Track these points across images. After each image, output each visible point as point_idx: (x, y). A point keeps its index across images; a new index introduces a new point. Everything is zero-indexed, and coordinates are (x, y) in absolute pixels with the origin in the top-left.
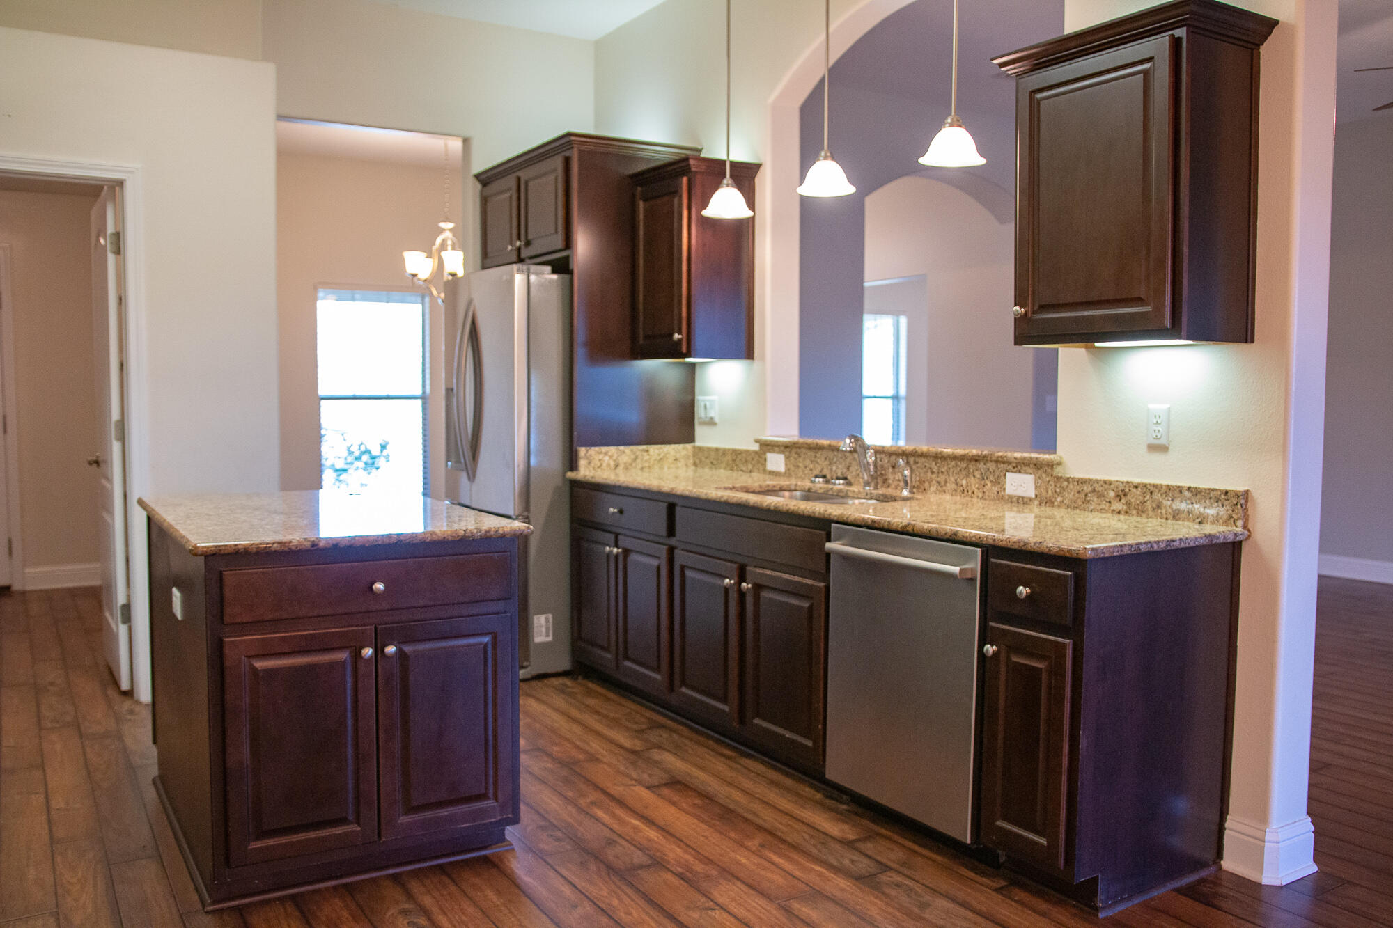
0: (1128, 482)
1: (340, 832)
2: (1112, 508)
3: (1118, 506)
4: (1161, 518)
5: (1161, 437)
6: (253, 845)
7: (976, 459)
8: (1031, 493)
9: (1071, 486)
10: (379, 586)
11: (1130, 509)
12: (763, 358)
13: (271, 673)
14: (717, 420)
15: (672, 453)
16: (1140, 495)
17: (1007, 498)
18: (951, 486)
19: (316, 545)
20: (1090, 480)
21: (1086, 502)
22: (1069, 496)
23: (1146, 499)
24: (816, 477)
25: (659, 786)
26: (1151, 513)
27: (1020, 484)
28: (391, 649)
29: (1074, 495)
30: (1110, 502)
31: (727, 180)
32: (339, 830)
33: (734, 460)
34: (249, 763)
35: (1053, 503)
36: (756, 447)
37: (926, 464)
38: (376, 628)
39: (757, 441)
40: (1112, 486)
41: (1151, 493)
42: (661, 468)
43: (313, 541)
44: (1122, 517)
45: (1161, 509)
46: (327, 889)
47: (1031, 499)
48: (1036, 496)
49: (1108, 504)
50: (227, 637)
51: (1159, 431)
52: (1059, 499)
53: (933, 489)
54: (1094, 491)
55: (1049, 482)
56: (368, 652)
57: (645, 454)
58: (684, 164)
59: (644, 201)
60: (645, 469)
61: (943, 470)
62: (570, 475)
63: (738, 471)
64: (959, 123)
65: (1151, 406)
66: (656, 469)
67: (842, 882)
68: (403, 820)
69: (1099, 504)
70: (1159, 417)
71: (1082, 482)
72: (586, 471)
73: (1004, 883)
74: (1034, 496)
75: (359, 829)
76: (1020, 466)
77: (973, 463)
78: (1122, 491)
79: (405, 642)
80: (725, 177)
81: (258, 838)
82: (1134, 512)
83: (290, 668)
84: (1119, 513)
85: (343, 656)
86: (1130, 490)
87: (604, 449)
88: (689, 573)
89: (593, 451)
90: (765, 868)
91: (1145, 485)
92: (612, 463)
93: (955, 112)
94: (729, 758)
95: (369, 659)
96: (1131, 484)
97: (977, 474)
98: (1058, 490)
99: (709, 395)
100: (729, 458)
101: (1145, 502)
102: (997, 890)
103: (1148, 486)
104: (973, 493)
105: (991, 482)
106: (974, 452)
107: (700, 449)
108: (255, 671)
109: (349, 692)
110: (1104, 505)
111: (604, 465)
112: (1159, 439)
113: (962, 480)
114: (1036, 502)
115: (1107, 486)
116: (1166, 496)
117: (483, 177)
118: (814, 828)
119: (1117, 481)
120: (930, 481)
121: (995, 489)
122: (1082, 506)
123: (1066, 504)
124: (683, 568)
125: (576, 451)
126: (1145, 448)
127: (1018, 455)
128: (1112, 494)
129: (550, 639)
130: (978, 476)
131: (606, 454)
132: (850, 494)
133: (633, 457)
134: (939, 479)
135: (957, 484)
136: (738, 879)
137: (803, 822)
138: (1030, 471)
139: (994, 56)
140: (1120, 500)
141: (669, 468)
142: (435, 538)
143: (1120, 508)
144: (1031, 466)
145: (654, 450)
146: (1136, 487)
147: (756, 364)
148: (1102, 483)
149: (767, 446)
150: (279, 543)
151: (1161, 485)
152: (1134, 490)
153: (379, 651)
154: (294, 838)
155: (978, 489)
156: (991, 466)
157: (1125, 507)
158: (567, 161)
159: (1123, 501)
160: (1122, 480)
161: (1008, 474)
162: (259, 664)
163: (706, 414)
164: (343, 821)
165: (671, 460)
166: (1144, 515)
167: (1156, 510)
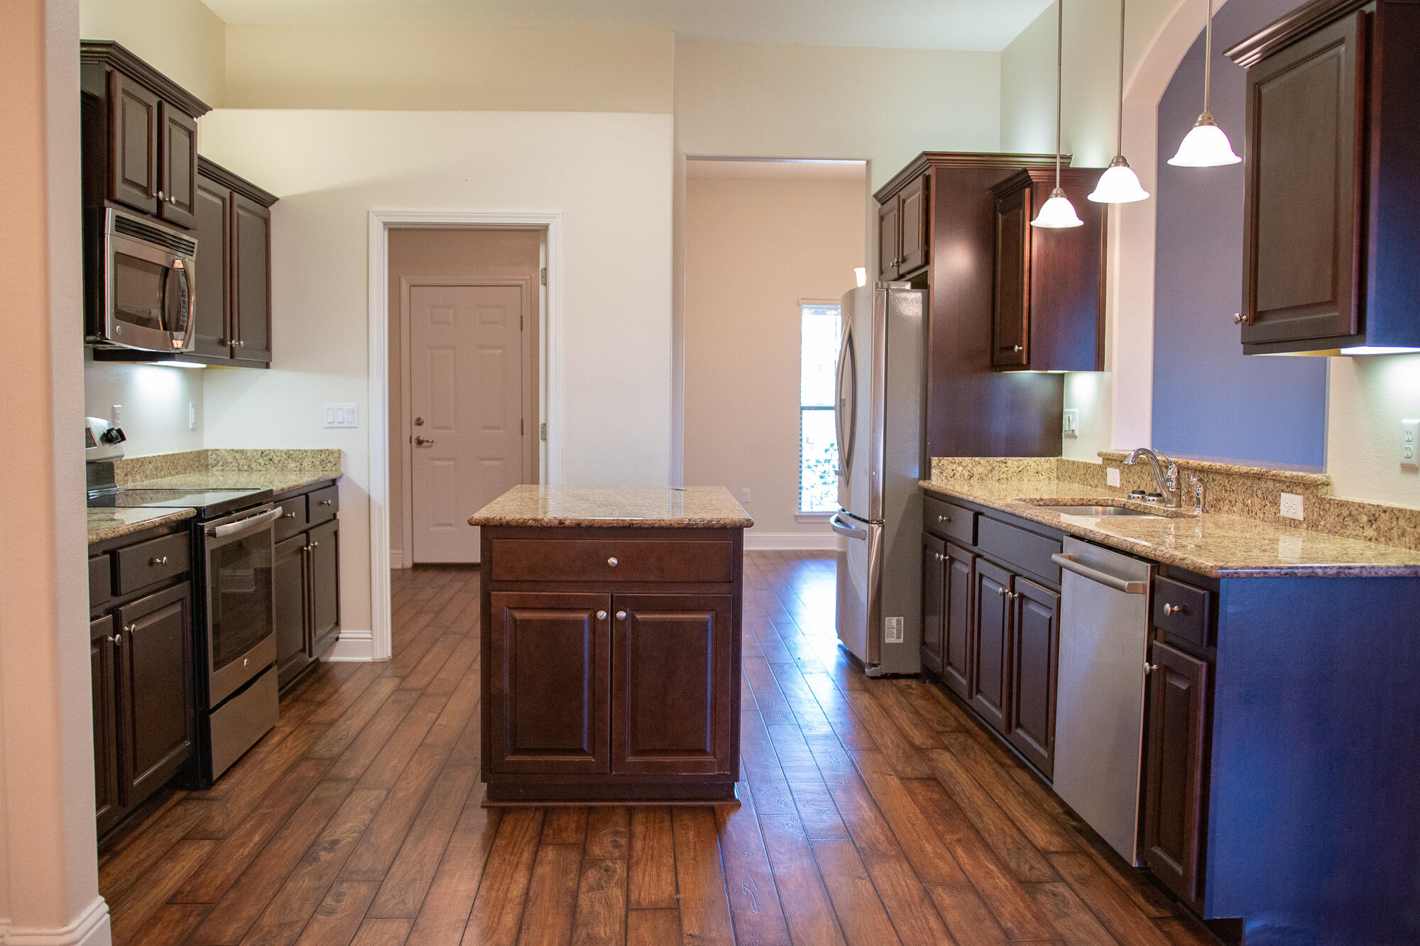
0: (1378, 506)
1: (578, 760)
2: (1365, 535)
3: (1370, 532)
4: (1405, 548)
5: (1412, 455)
6: (510, 758)
7: (1259, 477)
8: (1300, 516)
9: (1332, 509)
10: (613, 561)
11: (1379, 537)
12: (1110, 370)
13: (528, 622)
14: (1077, 433)
15: (1033, 465)
16: (1387, 521)
17: (1282, 519)
18: (1239, 505)
19: (563, 524)
20: (1348, 502)
21: (1345, 527)
22: (1331, 519)
23: (1393, 525)
24: (1133, 492)
25: (910, 779)
26: (1397, 541)
27: (1292, 505)
28: (621, 614)
29: (1334, 519)
30: (1363, 528)
31: (1058, 189)
32: (577, 759)
33: (1085, 474)
34: (508, 691)
35: (1317, 527)
36: (1099, 461)
37: (1221, 482)
38: (612, 596)
39: (1099, 455)
40: (1365, 510)
41: (1397, 518)
42: (1021, 480)
43: (560, 520)
44: (1373, 545)
45: (1405, 537)
46: (574, 807)
47: (1300, 522)
48: (1305, 518)
49: (1361, 530)
50: (494, 591)
51: (1410, 449)
52: (1322, 523)
53: (1226, 508)
54: (1350, 515)
55: (1315, 503)
56: (602, 614)
57: (1004, 465)
58: (1024, 176)
59: (1002, 213)
60: (1002, 481)
61: (1234, 489)
62: (921, 483)
63: (1087, 485)
64: (1210, 121)
65: (1405, 421)
66: (1015, 482)
67: (1002, 882)
68: (630, 759)
69: (1355, 530)
70: (1411, 433)
71: (1341, 504)
72: (937, 482)
73: (1169, 914)
74: (1302, 519)
75: (593, 760)
76: (1293, 485)
77: (1257, 481)
78: (1374, 515)
79: (639, 611)
80: (1055, 187)
81: (513, 754)
82: (1383, 539)
83: (541, 621)
84: (1370, 539)
85: (585, 616)
86: (1380, 515)
87: (957, 459)
88: (985, 582)
89: (946, 461)
90: (942, 858)
91: (1392, 510)
92: (966, 474)
93: (1207, 109)
94: (1002, 765)
95: (605, 620)
96: (1380, 508)
97: (1259, 492)
98: (1322, 513)
99: (1071, 408)
100: (1082, 471)
101: (1392, 529)
102: (1154, 919)
103: (1395, 511)
104: (1256, 513)
105: (1270, 502)
106: (1256, 469)
107: (1063, 461)
108: (515, 620)
109: (586, 646)
110: (1358, 531)
111: (958, 474)
112: (1410, 458)
113: (1247, 500)
114: (1305, 526)
115: (1361, 510)
116: (1410, 523)
117: (880, 196)
118: (1026, 837)
119: (1369, 504)
120: (1224, 500)
121: (1273, 510)
122: (1341, 531)
123: (1327, 528)
124: (981, 576)
125: (930, 460)
126: (1399, 467)
127: (1288, 473)
128: (1365, 519)
129: (901, 641)
130: (1260, 496)
131: (960, 464)
132: (1153, 511)
133: (989, 468)
134: (1230, 498)
135: (1244, 504)
136: (908, 861)
137: (1019, 829)
138: (1300, 491)
139: (1225, 49)
140: (1371, 526)
141: (1029, 480)
142: (663, 524)
143: (1372, 534)
144: (1301, 485)
145: (1013, 462)
146: (1385, 512)
147: (1106, 374)
148: (1356, 506)
149: (1109, 460)
150: (533, 520)
151: (1405, 510)
152: (1383, 515)
153: (612, 614)
154: (542, 758)
155: (1260, 510)
156: (1270, 484)
157: (1375, 534)
158: (927, 180)
159: (1374, 526)
160: (1373, 504)
161: (1282, 494)
162: (519, 615)
163: (1069, 426)
164: (580, 751)
165: (1032, 472)
166: (1391, 543)
167: (1401, 538)
